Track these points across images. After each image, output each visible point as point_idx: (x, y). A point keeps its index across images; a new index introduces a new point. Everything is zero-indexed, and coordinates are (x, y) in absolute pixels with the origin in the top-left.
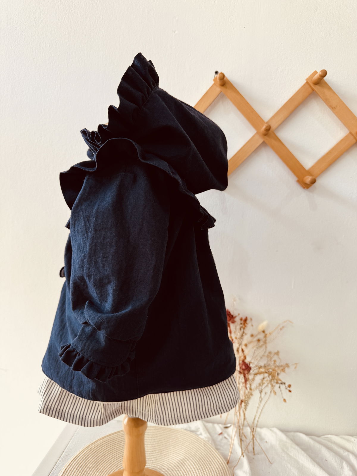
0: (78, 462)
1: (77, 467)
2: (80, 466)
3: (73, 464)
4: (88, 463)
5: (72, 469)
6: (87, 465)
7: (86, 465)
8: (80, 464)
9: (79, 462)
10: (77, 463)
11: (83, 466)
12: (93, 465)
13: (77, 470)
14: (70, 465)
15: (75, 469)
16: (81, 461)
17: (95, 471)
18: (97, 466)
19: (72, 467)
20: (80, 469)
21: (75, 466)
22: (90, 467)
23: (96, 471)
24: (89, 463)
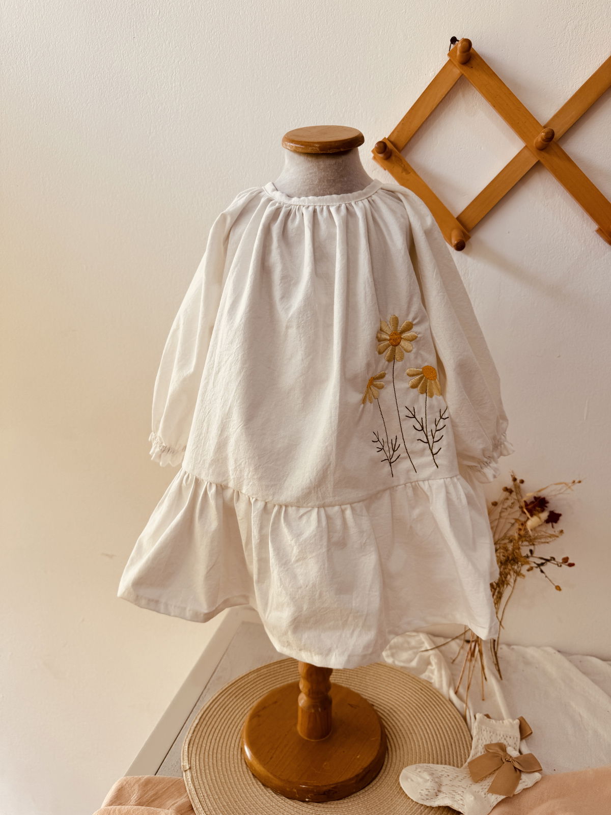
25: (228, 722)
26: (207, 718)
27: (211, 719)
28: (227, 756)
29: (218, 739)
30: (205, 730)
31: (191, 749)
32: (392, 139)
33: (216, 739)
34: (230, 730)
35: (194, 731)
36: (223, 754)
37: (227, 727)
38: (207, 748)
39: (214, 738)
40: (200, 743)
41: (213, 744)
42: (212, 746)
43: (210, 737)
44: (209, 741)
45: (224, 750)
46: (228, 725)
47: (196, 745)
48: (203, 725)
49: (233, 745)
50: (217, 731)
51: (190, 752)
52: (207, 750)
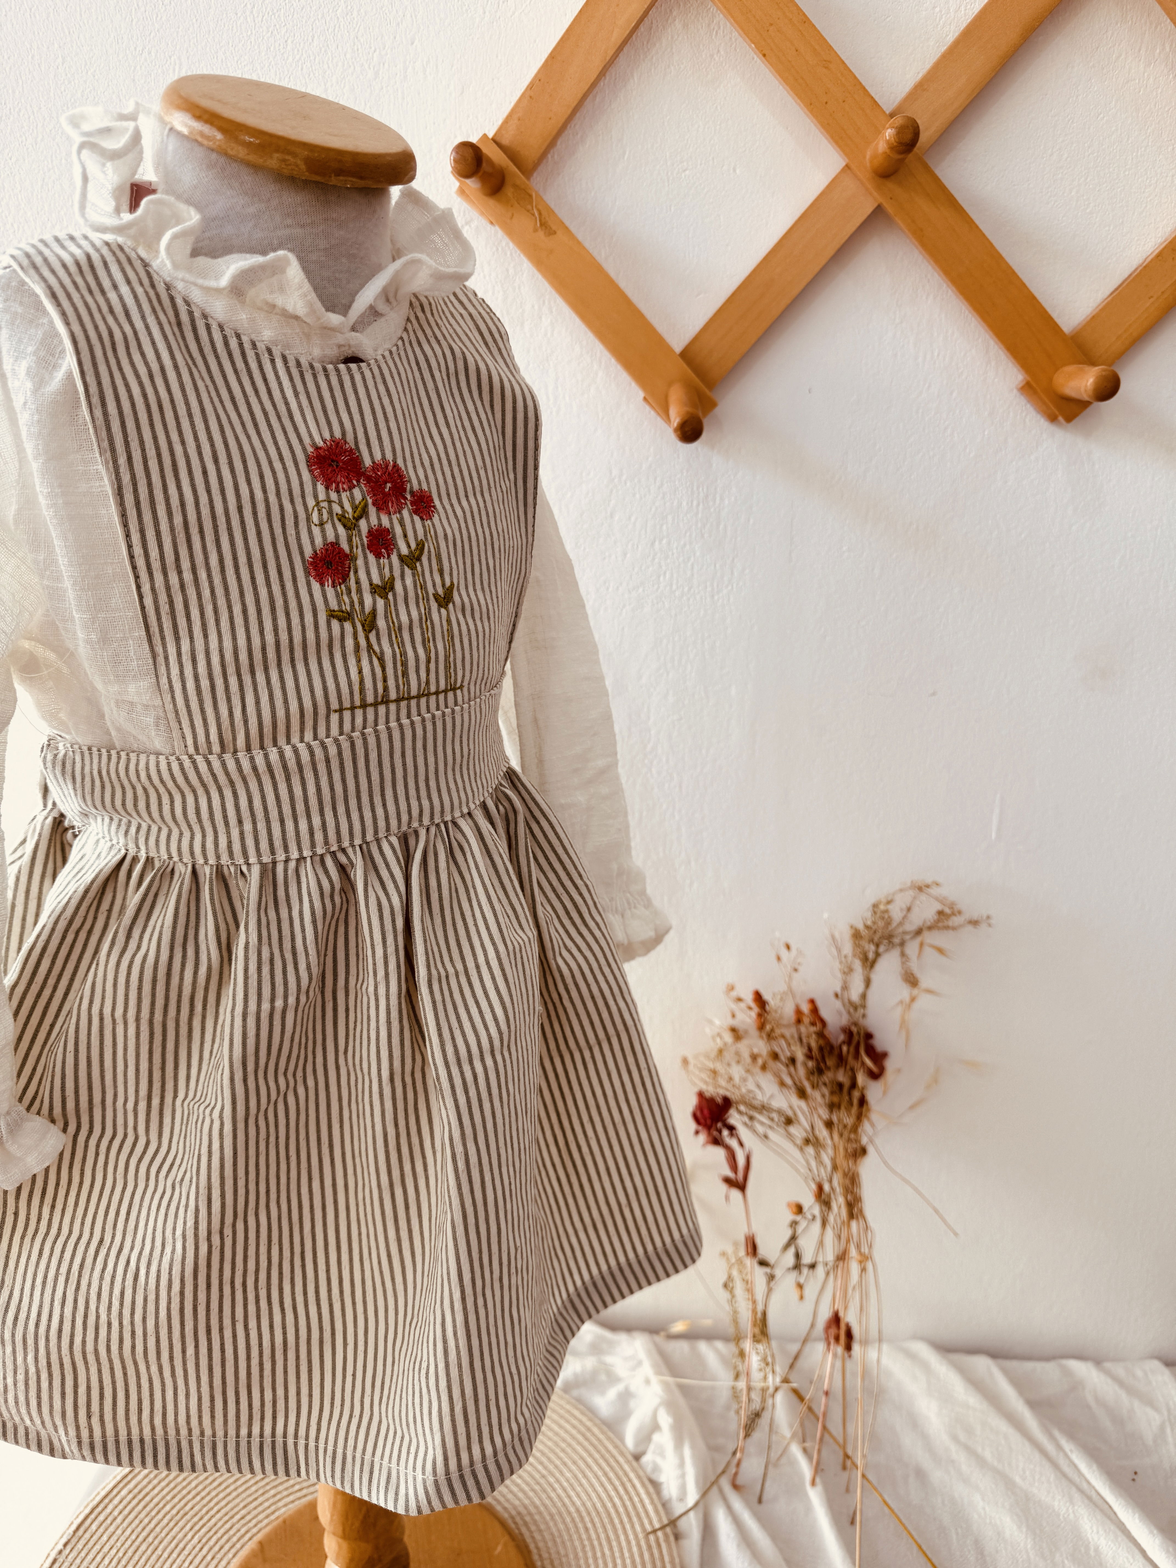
0: (136, 1491)
1: (126, 1512)
2: (140, 1507)
3: (116, 1501)
4: (168, 1498)
5: (109, 1521)
6: (165, 1506)
7: (161, 1505)
10: (131, 1496)
11: (148, 1509)
12: (186, 1505)
13: (125, 1524)
14: (107, 1501)
15: (119, 1520)
18: (200, 1510)
19: (108, 1510)
20: (137, 1521)
21: (121, 1507)
22: (174, 1512)
23: (191, 1529)
24: (173, 1498)
25: (138, 1537)
26: (94, 1527)
27: (101, 1530)
32: (505, 141)
46: (137, 1543)
48: (80, 1546)
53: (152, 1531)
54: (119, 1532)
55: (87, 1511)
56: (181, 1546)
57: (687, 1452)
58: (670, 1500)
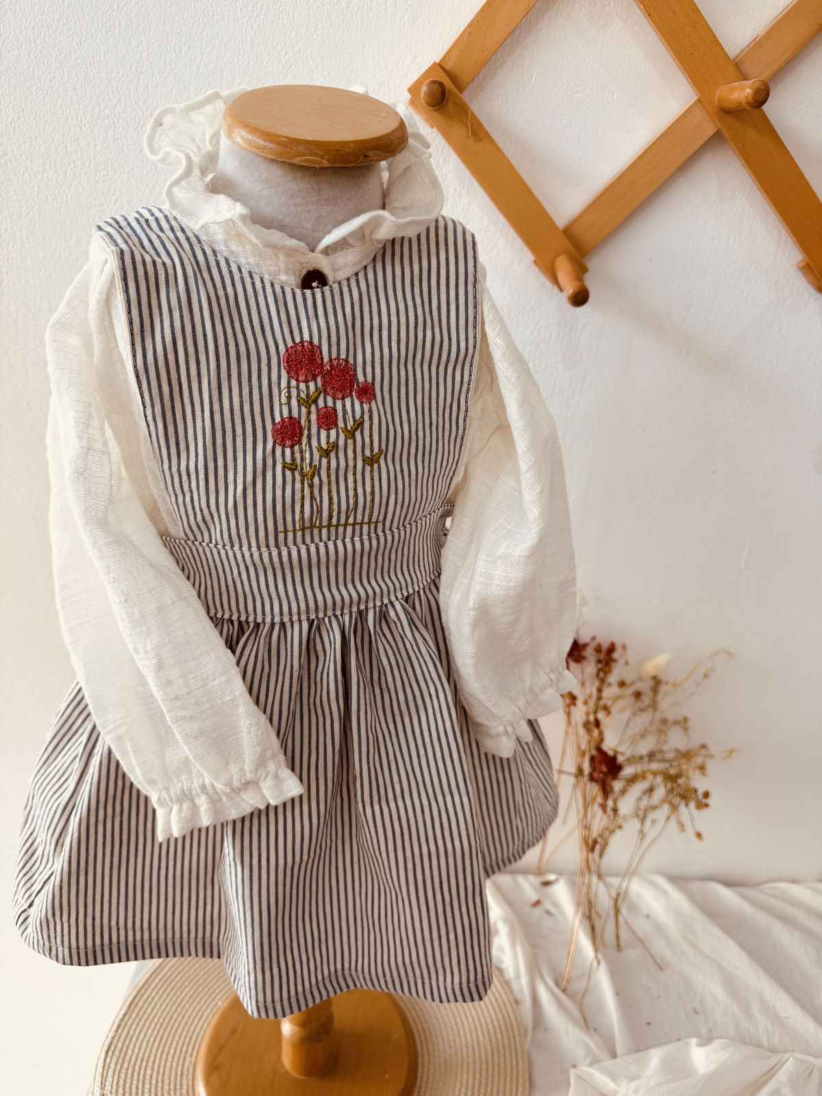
2: (169, 989)
3: (153, 986)
5: (150, 999)
6: (184, 989)
8: (168, 986)
9: (167, 979)
14: (146, 986)
16: (172, 978)
17: (202, 1002)
21: (156, 990)
24: (190, 982)
26: (141, 1003)
27: (146, 1005)
28: (161, 1070)
29: (152, 1040)
30: (134, 1026)
31: (108, 1060)
33: (148, 1042)
34: (172, 1022)
35: (119, 1026)
36: (156, 1068)
37: (169, 1017)
38: (133, 1059)
39: (147, 1038)
40: (125, 1049)
41: (142, 1050)
42: (141, 1055)
43: (141, 1037)
44: (137, 1046)
45: (157, 1060)
46: (171, 1013)
47: (117, 1053)
48: (134, 1016)
49: (172, 1051)
50: (153, 1026)
51: (106, 1067)
52: (132, 1063)
53: (179, 1005)
54: (158, 1006)
55: (135, 992)
56: (200, 1015)
57: (519, 949)
58: (510, 979)
